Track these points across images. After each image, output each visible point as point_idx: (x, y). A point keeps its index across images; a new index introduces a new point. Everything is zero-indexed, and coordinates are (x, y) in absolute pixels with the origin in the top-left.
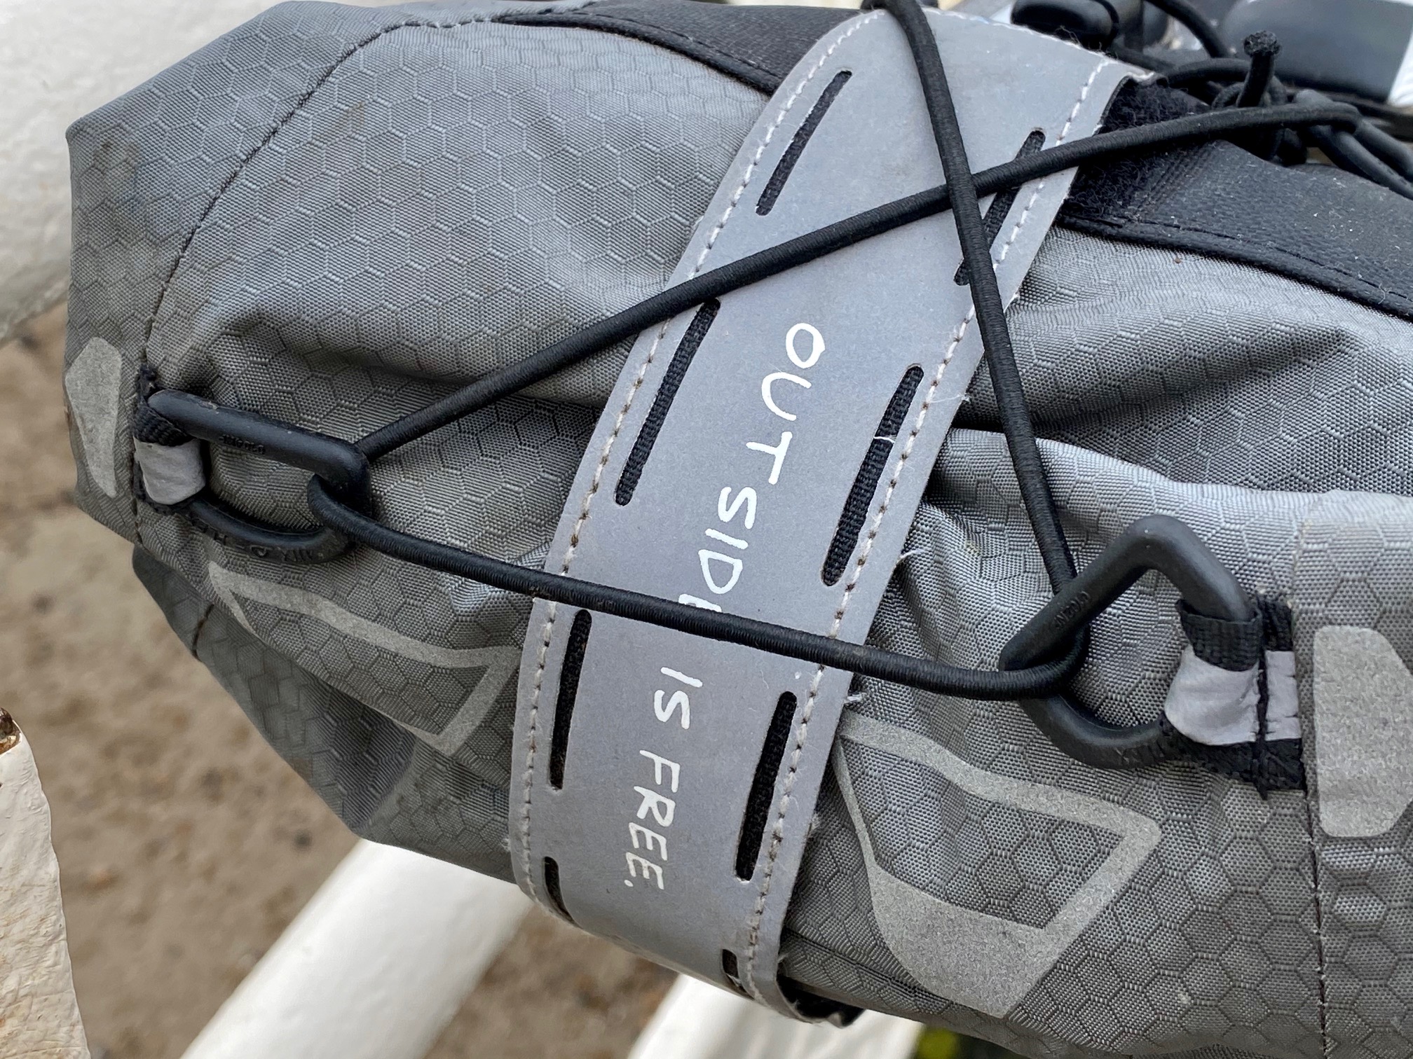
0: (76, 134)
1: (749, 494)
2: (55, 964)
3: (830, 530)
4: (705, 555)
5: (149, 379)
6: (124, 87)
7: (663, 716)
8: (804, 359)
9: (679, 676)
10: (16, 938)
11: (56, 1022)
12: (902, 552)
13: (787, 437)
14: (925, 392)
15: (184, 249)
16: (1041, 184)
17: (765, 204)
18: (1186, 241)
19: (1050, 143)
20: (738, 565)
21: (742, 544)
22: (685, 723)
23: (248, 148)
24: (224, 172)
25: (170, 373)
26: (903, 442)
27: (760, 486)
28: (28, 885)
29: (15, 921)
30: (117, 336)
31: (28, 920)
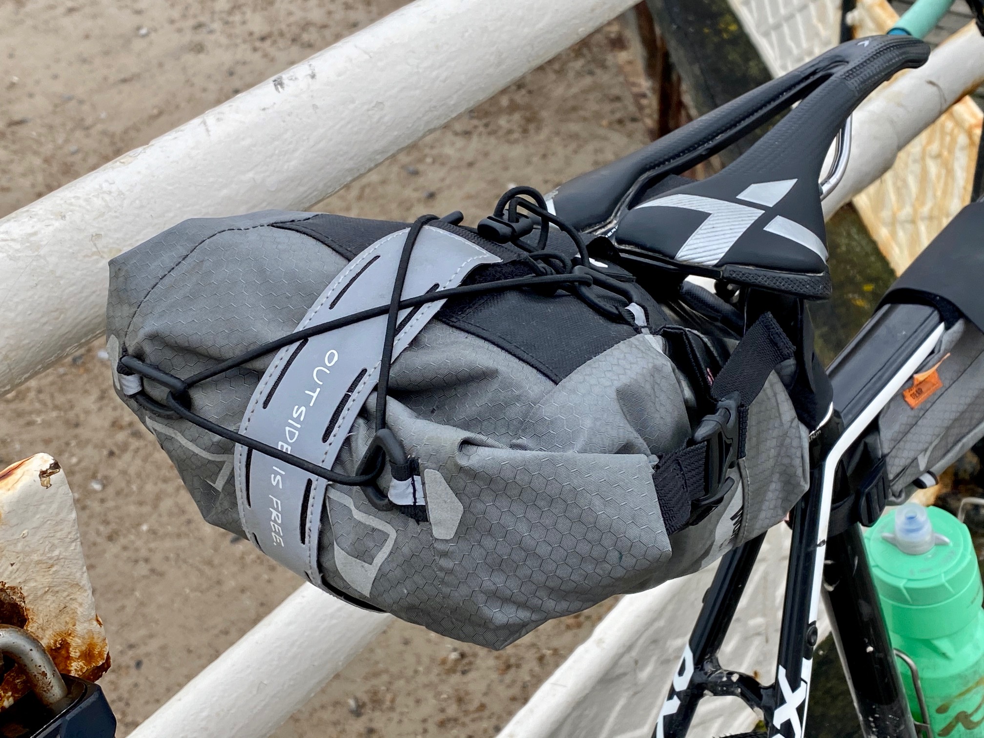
0: (111, 263)
1: (303, 409)
2: (75, 549)
3: (326, 424)
4: (287, 429)
5: (125, 351)
6: (126, 249)
7: (274, 484)
8: (330, 363)
9: (278, 470)
10: (59, 537)
11: (75, 570)
12: (348, 433)
13: (318, 390)
14: (365, 378)
15: (138, 308)
16: (429, 304)
17: (332, 306)
18: (472, 330)
19: (440, 289)
20: (297, 433)
21: (299, 426)
22: (281, 486)
23: (163, 274)
24: (153, 283)
25: (130, 351)
26: (354, 395)
27: (307, 406)
28: (62, 521)
29: (58, 532)
30: (118, 336)
31: (63, 532)
